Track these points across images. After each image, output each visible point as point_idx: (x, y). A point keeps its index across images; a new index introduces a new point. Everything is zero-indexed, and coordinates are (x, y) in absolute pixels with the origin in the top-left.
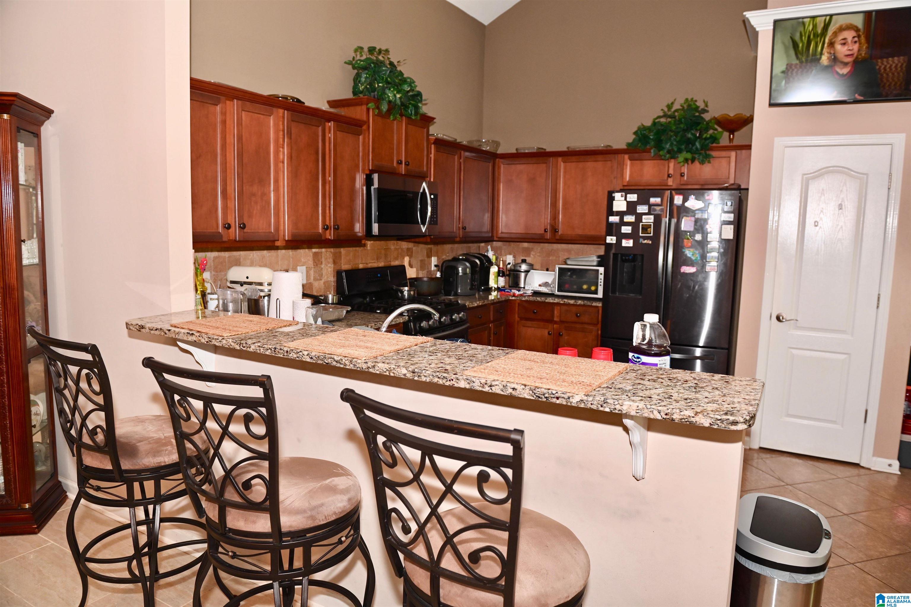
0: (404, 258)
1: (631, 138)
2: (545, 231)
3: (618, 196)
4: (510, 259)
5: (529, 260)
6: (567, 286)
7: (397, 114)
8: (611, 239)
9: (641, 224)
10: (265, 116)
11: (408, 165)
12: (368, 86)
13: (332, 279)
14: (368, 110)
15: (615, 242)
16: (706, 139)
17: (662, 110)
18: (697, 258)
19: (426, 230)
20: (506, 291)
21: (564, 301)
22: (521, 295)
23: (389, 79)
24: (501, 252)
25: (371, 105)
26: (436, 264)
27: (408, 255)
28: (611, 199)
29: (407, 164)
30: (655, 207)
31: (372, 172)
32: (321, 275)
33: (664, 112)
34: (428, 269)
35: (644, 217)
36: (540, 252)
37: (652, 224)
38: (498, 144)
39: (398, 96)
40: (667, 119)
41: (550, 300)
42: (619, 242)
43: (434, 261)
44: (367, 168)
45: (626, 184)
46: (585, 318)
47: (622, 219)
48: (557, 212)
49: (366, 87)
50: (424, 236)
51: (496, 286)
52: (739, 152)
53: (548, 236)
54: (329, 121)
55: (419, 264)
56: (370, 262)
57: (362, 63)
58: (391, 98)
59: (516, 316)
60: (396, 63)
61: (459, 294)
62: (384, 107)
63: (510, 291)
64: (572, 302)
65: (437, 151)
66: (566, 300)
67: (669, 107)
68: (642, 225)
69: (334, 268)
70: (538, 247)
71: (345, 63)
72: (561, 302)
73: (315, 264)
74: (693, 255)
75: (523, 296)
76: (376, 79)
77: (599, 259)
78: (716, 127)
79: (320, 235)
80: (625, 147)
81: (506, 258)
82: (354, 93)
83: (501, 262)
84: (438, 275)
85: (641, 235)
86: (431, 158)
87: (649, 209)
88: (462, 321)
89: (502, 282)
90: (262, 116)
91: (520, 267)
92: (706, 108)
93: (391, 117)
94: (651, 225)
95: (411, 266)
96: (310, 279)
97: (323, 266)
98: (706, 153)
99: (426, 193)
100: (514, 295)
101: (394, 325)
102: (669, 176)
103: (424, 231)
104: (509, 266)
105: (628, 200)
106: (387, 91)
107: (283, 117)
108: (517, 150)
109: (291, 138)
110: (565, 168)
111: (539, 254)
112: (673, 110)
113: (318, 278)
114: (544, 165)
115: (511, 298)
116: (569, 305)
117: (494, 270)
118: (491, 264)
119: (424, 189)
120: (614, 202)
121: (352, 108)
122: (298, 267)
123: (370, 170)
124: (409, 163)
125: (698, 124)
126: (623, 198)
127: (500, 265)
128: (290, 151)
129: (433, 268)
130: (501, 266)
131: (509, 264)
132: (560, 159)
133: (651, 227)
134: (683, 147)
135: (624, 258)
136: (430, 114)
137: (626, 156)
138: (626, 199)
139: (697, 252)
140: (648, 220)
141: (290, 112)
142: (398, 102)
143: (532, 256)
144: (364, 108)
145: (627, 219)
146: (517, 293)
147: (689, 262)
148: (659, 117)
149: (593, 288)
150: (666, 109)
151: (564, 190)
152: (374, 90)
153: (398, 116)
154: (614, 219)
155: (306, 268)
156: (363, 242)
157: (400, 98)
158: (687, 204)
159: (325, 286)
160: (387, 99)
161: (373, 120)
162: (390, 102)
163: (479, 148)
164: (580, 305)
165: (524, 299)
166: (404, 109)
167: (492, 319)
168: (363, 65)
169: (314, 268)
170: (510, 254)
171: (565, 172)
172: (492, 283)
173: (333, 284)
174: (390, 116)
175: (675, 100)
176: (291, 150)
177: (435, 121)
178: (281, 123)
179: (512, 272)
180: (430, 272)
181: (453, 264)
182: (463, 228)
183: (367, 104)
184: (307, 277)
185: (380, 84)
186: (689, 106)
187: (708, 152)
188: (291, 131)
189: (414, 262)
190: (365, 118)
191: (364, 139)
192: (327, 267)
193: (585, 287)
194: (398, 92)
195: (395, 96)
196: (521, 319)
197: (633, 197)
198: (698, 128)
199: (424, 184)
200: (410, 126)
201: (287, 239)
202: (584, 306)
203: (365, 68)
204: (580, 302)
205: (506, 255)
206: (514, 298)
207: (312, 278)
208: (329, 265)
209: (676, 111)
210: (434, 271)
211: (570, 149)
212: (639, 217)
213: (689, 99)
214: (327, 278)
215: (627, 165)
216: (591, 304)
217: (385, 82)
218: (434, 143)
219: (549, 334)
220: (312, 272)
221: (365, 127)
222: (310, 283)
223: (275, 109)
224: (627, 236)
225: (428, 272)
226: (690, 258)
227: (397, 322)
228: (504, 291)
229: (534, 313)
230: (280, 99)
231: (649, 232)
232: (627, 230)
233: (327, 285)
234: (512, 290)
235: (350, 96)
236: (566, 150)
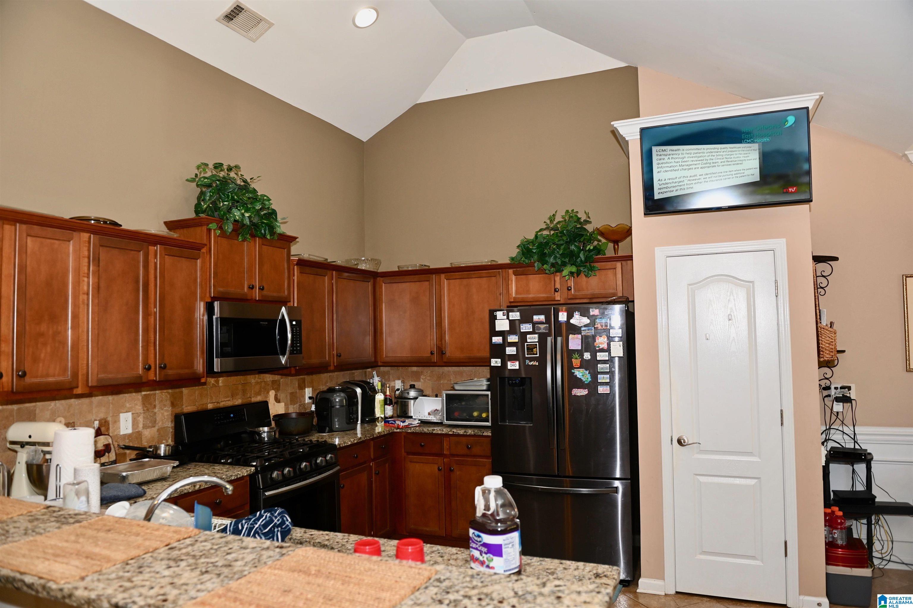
0: (268, 393)
1: (514, 252)
2: (432, 353)
3: (499, 314)
4: (398, 384)
5: (418, 385)
6: (456, 414)
7: (247, 234)
8: (496, 362)
9: (526, 344)
10: (61, 242)
11: (263, 289)
12: (211, 205)
13: (169, 425)
14: (209, 230)
15: (500, 365)
16: (590, 251)
17: (545, 222)
18: (588, 379)
19: (286, 362)
20: (390, 422)
21: (453, 432)
22: (407, 427)
23: (236, 197)
24: (389, 377)
25: (213, 226)
26: (311, 395)
27: (273, 389)
28: (493, 319)
29: (261, 289)
30: (539, 325)
31: (214, 299)
32: (154, 423)
33: (547, 225)
34: (301, 402)
35: (528, 336)
36: (430, 376)
37: (537, 343)
38: (378, 263)
39: (247, 215)
40: (550, 232)
41: (438, 430)
42: (504, 364)
43: (308, 392)
44: (208, 295)
45: (512, 300)
46: (476, 450)
47: (504, 339)
48: (443, 332)
49: (209, 205)
50: (284, 368)
51: (383, 416)
52: (624, 263)
53: (435, 358)
54: (155, 244)
55: (289, 397)
56: (223, 400)
57: (206, 180)
58: (237, 217)
59: (403, 451)
60: (249, 181)
61: (334, 429)
62: (229, 228)
63: (394, 423)
64: (461, 432)
65: (301, 273)
66: (455, 430)
67: (552, 219)
68: (527, 345)
69: (172, 411)
70: (427, 371)
71: (187, 180)
72: (450, 433)
73: (145, 409)
74: (583, 375)
75: (409, 427)
76: (220, 197)
77: (488, 383)
78: (599, 238)
79: (140, 377)
80: (509, 262)
81: (395, 383)
82: (197, 212)
83: (388, 389)
84: (313, 408)
85: (526, 356)
86: (294, 280)
87: (534, 328)
88: (329, 465)
89: (389, 410)
90: (57, 242)
91: (408, 393)
92: (588, 219)
93: (240, 237)
94: (536, 345)
95: (277, 400)
96: (138, 426)
97: (156, 410)
98: (590, 265)
99: (285, 320)
100: (398, 427)
101: (234, 480)
102: (555, 291)
103: (283, 362)
104: (397, 393)
105: (510, 318)
106: (234, 210)
107: (89, 242)
108: (399, 267)
109: (99, 266)
110: (449, 285)
111: (429, 378)
112: (555, 223)
113: (150, 425)
114: (427, 283)
115: (395, 431)
116: (459, 435)
117: (379, 397)
118: (375, 392)
119: (283, 316)
120: (496, 321)
121: (192, 230)
122: (121, 415)
123: (211, 297)
124: (263, 287)
125: (582, 235)
126: (505, 317)
127: (386, 392)
128: (96, 280)
129: (307, 401)
130: (388, 393)
131: (398, 390)
132: (443, 276)
133: (537, 348)
134: (567, 260)
135: (510, 382)
136: (289, 233)
137: (511, 271)
138: (508, 318)
139: (587, 372)
140: (533, 339)
141: (98, 236)
142: (247, 222)
143: (422, 380)
144: (204, 228)
145: (511, 339)
146: (402, 424)
147: (579, 383)
148: (541, 230)
149: (484, 415)
150: (548, 222)
151: (449, 308)
152: (216, 208)
153: (248, 236)
154: (497, 340)
155: (132, 414)
156: (203, 380)
157: (250, 217)
158: (572, 321)
159: (159, 434)
160: (232, 219)
161: (214, 241)
162: (235, 221)
163: (355, 267)
164: (470, 436)
165: (409, 431)
166: (255, 229)
167: (372, 457)
168: (207, 183)
169: (144, 413)
170: (399, 379)
171: (449, 290)
172: (378, 413)
173: (171, 430)
174: (238, 238)
175: (556, 212)
176: (99, 279)
177: (297, 240)
178: (86, 249)
179: (400, 400)
180: (303, 405)
181: (328, 396)
182: (337, 355)
183: (208, 225)
184: (133, 425)
185: (225, 203)
186: (571, 217)
187: (592, 264)
188: (99, 258)
189: (281, 396)
190: (205, 241)
191: (203, 263)
192: (162, 411)
193: (475, 414)
194: (246, 211)
195: (243, 215)
196: (408, 453)
197: (515, 315)
198: (582, 239)
199: (283, 309)
200: (264, 247)
201: (90, 385)
202: (474, 436)
203: (209, 186)
204: (470, 432)
205: (394, 381)
206: (398, 430)
207: (141, 426)
208: (165, 409)
209: (559, 222)
210: (308, 403)
211: (453, 266)
212: (523, 336)
213: (570, 211)
214: (162, 424)
215: (512, 281)
216: (482, 434)
217: (231, 200)
218: (297, 264)
219: (439, 470)
220: (141, 419)
221: (204, 250)
222: (138, 432)
223: (75, 234)
224: (512, 358)
225: (300, 405)
226: (580, 379)
227: (239, 476)
228: (389, 423)
229: (422, 446)
230: (93, 222)
231: (535, 353)
232: (511, 351)
233: (162, 432)
234: (396, 422)
235: (192, 215)
236: (449, 266)
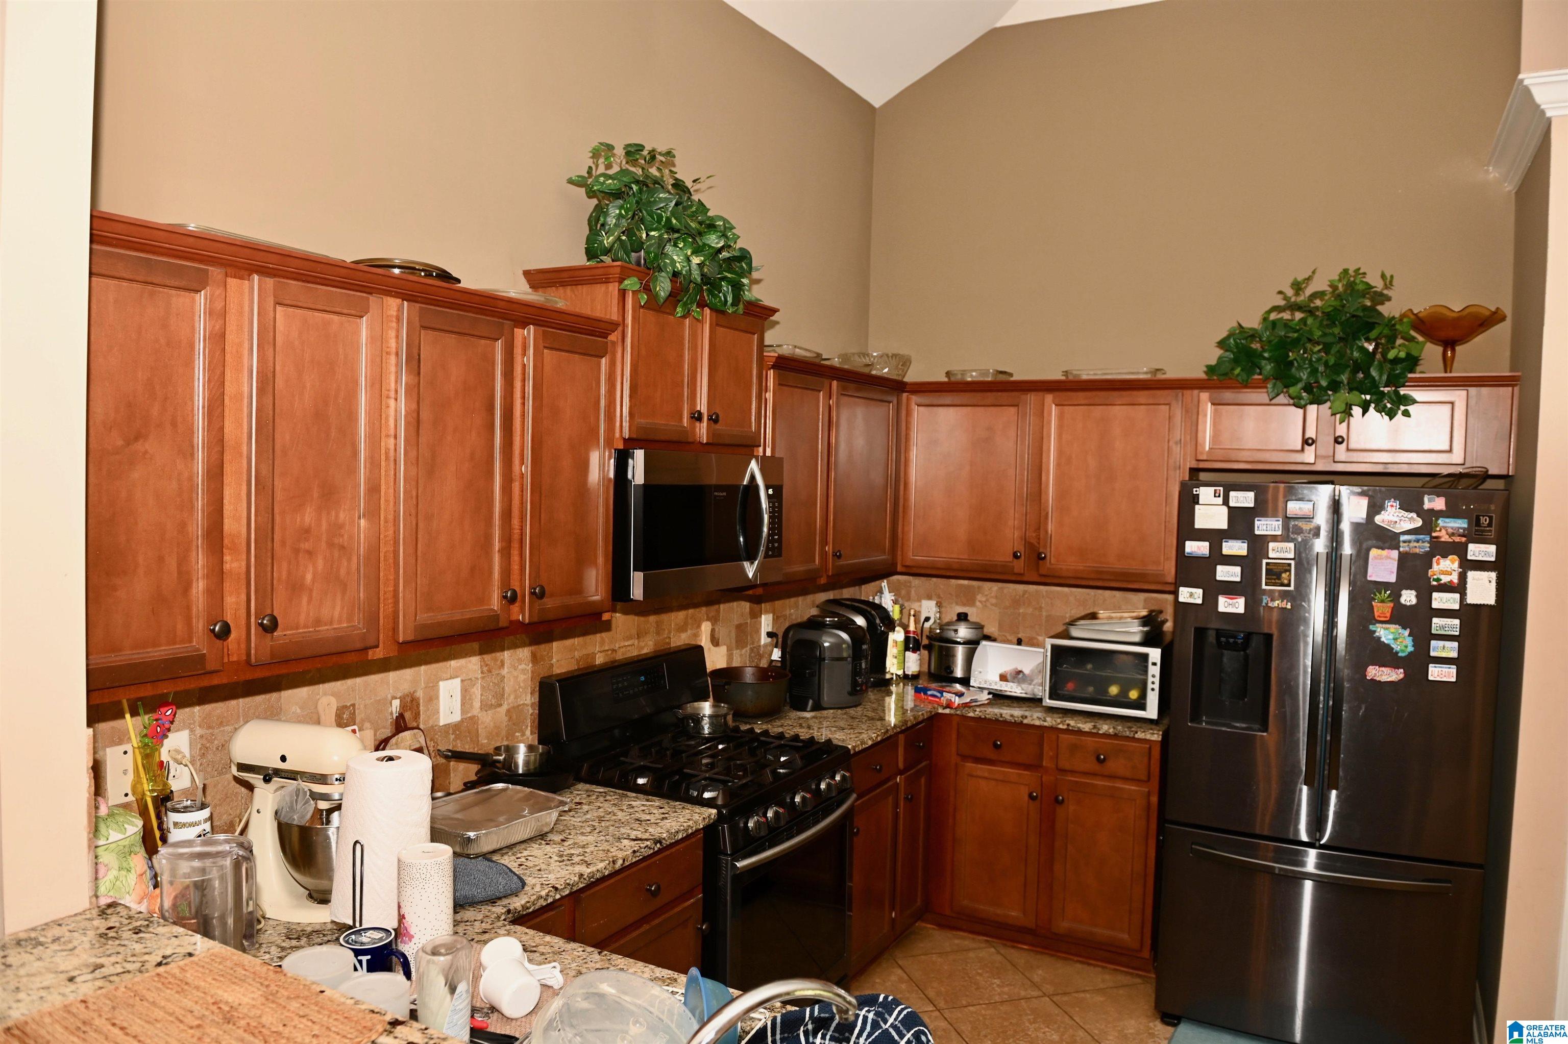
0: (699, 626)
1: (1213, 355)
2: (1015, 556)
3: (1206, 494)
4: (928, 608)
5: (974, 614)
6: (1070, 686)
7: (692, 303)
8: (1191, 595)
9: (1265, 561)
10: (344, 318)
11: (716, 421)
12: (624, 238)
13: (528, 700)
14: (623, 293)
15: (1200, 601)
16: (1396, 361)
17: (1280, 292)
18: (1406, 647)
19: (755, 575)
20: (929, 693)
21: (1068, 725)
22: (966, 705)
23: (674, 221)
24: (909, 593)
25: (631, 283)
26: (770, 630)
27: (708, 620)
28: (1188, 502)
29: (714, 420)
30: (1300, 524)
31: (631, 444)
32: (500, 696)
33: (1286, 298)
34: (753, 643)
35: (1271, 545)
36: (996, 597)
37: (1293, 562)
38: (905, 362)
39: (696, 260)
40: (1293, 315)
41: (1034, 717)
42: (1210, 599)
43: (766, 623)
44: (617, 435)
45: (1205, 457)
46: (1116, 765)
47: (1216, 548)
48: (1043, 514)
49: (619, 239)
50: (752, 586)
51: (900, 673)
52: (1473, 390)
53: (1019, 566)
54: (524, 325)
55: (733, 635)
56: (622, 644)
57: (610, 181)
58: (678, 265)
59: (954, 749)
60: (689, 184)
61: (825, 705)
62: (663, 287)
63: (939, 695)
64: (1087, 727)
65: (780, 384)
66: (1072, 723)
67: (1298, 287)
68: (1267, 564)
69: (532, 672)
70: (992, 588)
71: (570, 181)
72: (1061, 726)
73: (485, 669)
74: (1395, 639)
75: (970, 707)
76: (642, 220)
77: (1146, 629)
78: (1413, 333)
79: (496, 617)
80: (1203, 376)
81: (920, 606)
82: (591, 254)
83: (912, 618)
84: (776, 655)
85: (1264, 587)
86: (766, 400)
87: (1286, 527)
88: (842, 792)
89: (913, 663)
90: (335, 318)
91: (956, 631)
92: (1385, 292)
93: (679, 309)
94: (1290, 565)
95: (715, 642)
96: (472, 706)
97: (505, 671)
98: (1397, 393)
99: (757, 487)
100: (949, 705)
101: (682, 839)
102: (1307, 442)
103: (750, 575)
104: (927, 625)
105: (1232, 504)
106: (669, 249)
107: (399, 319)
108: (948, 374)
109: (419, 374)
110: (1061, 417)
111: (994, 601)
112: (1309, 291)
113: (493, 702)
114: (1013, 410)
115: (940, 711)
116: (1080, 732)
117: (897, 637)
118: (890, 625)
119: (753, 477)
120: (1197, 507)
121: (584, 289)
122: (441, 684)
123: (624, 439)
124: (717, 416)
125: (1371, 326)
126: (1220, 500)
127: (908, 626)
128: (414, 406)
129: (764, 640)
130: (912, 628)
131: (927, 619)
132: (1049, 398)
133: (1290, 571)
134: (1344, 378)
135: (1223, 639)
136: (768, 302)
137: (1204, 396)
138: (1226, 502)
139: (1407, 632)
140: (1281, 552)
141: (418, 305)
142: (696, 275)
143: (978, 603)
144: (613, 288)
145: (1230, 548)
146: (957, 701)
147: (1386, 657)
148: (1275, 309)
149: (1134, 695)
150: (1290, 292)
151: (1058, 465)
152: (638, 246)
153: (694, 307)
154: (1195, 548)
155: (462, 681)
156: (606, 616)
157: (701, 265)
158: (1378, 519)
159: (510, 719)
160: (670, 269)
161: (633, 318)
162: (676, 274)
163: (866, 370)
164: (1106, 735)
165: (971, 714)
166: (710, 292)
167: (901, 765)
168: (612, 187)
169: (483, 678)
170: (929, 598)
171: (1060, 427)
172: (892, 667)
173: (531, 711)
174: (675, 309)
175: (1314, 272)
176: (418, 403)
177: (777, 315)
178: (392, 334)
179: (937, 644)
180: (757, 650)
181: (810, 635)
182: (834, 555)
183: (621, 281)
184: (463, 704)
185: (652, 233)
186: (1351, 286)
187: (1403, 391)
188: (419, 355)
189: (722, 632)
190: (615, 316)
191: (612, 364)
192: (515, 674)
193: (1114, 690)
194: (696, 252)
195: (688, 260)
196: (965, 758)
197: (1244, 499)
198: (1373, 334)
199: (754, 466)
200: (720, 330)
201: (401, 640)
202: (1115, 736)
203: (617, 195)
204: (1105, 728)
205: (919, 600)
206: (947, 711)
207: (477, 704)
208: (520, 667)
209: (1315, 295)
210: (766, 645)
211: (1071, 378)
212: (1258, 544)
213: (1351, 272)
214: (516, 698)
215: (1206, 415)
216: (1132, 735)
217: (664, 226)
218: (773, 367)
219: (1031, 796)
220: (477, 691)
221: (612, 337)
222: (472, 718)
223: (373, 300)
224: (1230, 589)
225: (752, 650)
226: (1388, 646)
227: (690, 831)
228: (925, 694)
229: (996, 746)
230: (397, 271)
231: (1286, 582)
232: (1227, 573)
233: (514, 717)
234: (944, 694)
235: (579, 259)
236: (1059, 377)
